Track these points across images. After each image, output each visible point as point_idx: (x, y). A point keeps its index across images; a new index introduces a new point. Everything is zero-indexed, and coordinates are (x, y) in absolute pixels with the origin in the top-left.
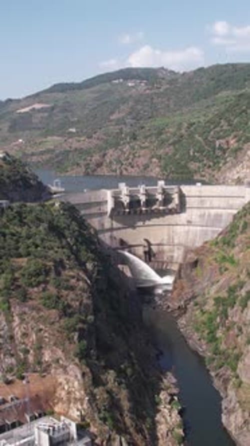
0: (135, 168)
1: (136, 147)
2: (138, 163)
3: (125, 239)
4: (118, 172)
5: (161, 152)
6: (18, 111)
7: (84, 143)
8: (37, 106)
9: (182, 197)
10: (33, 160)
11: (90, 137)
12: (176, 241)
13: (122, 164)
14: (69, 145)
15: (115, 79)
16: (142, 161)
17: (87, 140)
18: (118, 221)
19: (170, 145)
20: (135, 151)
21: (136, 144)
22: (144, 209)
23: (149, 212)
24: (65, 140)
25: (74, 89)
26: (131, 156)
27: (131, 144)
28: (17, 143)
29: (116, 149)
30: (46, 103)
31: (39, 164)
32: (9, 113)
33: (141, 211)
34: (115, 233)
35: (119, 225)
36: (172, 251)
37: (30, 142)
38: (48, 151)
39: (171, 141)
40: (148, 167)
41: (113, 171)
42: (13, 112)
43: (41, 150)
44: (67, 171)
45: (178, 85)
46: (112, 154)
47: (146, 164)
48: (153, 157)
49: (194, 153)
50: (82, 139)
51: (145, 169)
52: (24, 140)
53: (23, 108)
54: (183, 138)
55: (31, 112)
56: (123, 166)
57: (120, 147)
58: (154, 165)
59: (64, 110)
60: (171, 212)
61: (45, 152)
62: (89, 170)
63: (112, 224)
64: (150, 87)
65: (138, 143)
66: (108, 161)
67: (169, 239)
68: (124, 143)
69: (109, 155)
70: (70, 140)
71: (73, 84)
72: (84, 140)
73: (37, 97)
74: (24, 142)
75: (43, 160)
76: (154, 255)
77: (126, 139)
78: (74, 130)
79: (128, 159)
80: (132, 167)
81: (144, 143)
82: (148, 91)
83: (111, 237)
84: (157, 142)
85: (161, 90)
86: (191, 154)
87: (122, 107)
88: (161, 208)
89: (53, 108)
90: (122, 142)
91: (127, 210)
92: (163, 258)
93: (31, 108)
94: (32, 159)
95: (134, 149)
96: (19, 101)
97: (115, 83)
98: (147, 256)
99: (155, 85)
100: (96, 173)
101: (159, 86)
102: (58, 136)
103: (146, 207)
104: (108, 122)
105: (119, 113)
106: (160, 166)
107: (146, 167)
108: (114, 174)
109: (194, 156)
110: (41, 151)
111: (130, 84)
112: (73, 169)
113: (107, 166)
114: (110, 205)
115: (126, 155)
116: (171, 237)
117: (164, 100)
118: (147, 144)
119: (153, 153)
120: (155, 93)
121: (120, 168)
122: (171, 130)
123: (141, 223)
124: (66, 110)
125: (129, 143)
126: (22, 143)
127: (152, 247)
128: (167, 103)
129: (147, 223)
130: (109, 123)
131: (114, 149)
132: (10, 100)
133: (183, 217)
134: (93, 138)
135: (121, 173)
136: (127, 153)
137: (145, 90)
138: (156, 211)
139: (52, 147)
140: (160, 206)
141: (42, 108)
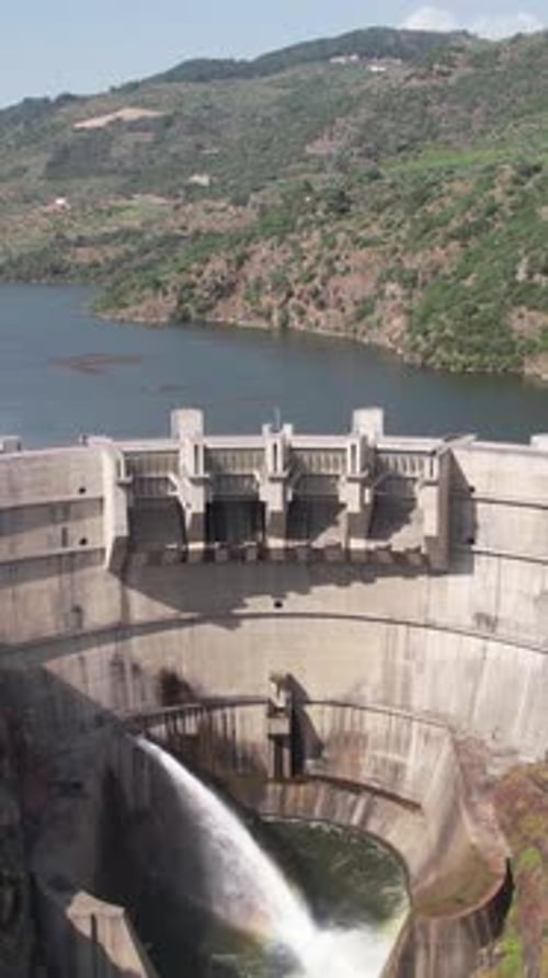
0: (331, 311)
1: (341, 237)
2: (340, 294)
3: (185, 672)
4: (275, 318)
5: (415, 262)
6: (78, 125)
7: (223, 217)
8: (129, 114)
9: (458, 498)
10: (78, 260)
11: (240, 202)
12: (420, 700)
13: (290, 295)
14: (183, 220)
15: (339, 54)
16: (353, 287)
17: (231, 209)
18: (152, 593)
19: (452, 237)
20: (336, 252)
21: (342, 230)
22: (275, 543)
23: (302, 556)
24: (177, 207)
25: (231, 75)
26: (321, 270)
27: (328, 229)
28: (49, 209)
29: (282, 240)
30: (154, 106)
31: (92, 272)
32: (55, 128)
33: (263, 552)
34: (138, 647)
35: (163, 611)
36: (401, 744)
37: (83, 208)
38: (126, 234)
39: (455, 224)
40: (371, 311)
41: (259, 314)
42: (64, 126)
43: (105, 229)
44: (125, 306)
45: (498, 69)
46: (266, 257)
47: (364, 301)
48: (388, 276)
49: (530, 274)
50: (222, 204)
51: (361, 316)
52: (69, 201)
53: (91, 116)
54: (497, 215)
55: (110, 129)
56: (293, 301)
57: (292, 237)
58: (391, 304)
59: (196, 126)
60: (403, 565)
61: (115, 236)
62: (191, 307)
63: (125, 605)
64: (422, 71)
65: (349, 225)
66: (251, 277)
67: (388, 684)
68: (307, 224)
69: (257, 258)
70: (189, 208)
71: (231, 62)
72: (224, 210)
73: (130, 92)
74: (68, 207)
75: (107, 260)
76: (319, 747)
77: (314, 211)
78: (204, 180)
79: (312, 277)
80: (322, 306)
81: (366, 226)
82: (414, 82)
83: (117, 664)
84: (408, 226)
85: (452, 80)
86: (521, 276)
87: (340, 121)
88: (358, 544)
89: (168, 122)
90: (300, 221)
91: (197, 546)
92: (356, 767)
93: (110, 117)
94: (74, 257)
95: (332, 247)
96: (84, 100)
97: (339, 64)
98: (286, 753)
99: (437, 67)
100: (209, 318)
101: (445, 69)
102: (161, 195)
103: (288, 536)
104: (299, 160)
105: (331, 136)
106: (409, 313)
107: (364, 309)
108: (264, 325)
109: (531, 287)
110: (106, 234)
111: (374, 69)
112: (139, 301)
113: (247, 298)
114: (110, 525)
115: (306, 264)
116: (399, 679)
117: (456, 107)
118: (376, 231)
119: (392, 264)
120: (435, 88)
121: (282, 306)
122: (457, 186)
123: (264, 603)
124: (202, 128)
125: (322, 223)
126: (63, 207)
127: (310, 710)
128: (464, 114)
129: (293, 602)
130: (301, 165)
131: (275, 239)
132: (67, 98)
133: (457, 594)
134: (249, 205)
135: (284, 323)
136: (311, 259)
137: (408, 79)
138: (331, 557)
139: (137, 224)
140: (350, 533)
141: (142, 119)
